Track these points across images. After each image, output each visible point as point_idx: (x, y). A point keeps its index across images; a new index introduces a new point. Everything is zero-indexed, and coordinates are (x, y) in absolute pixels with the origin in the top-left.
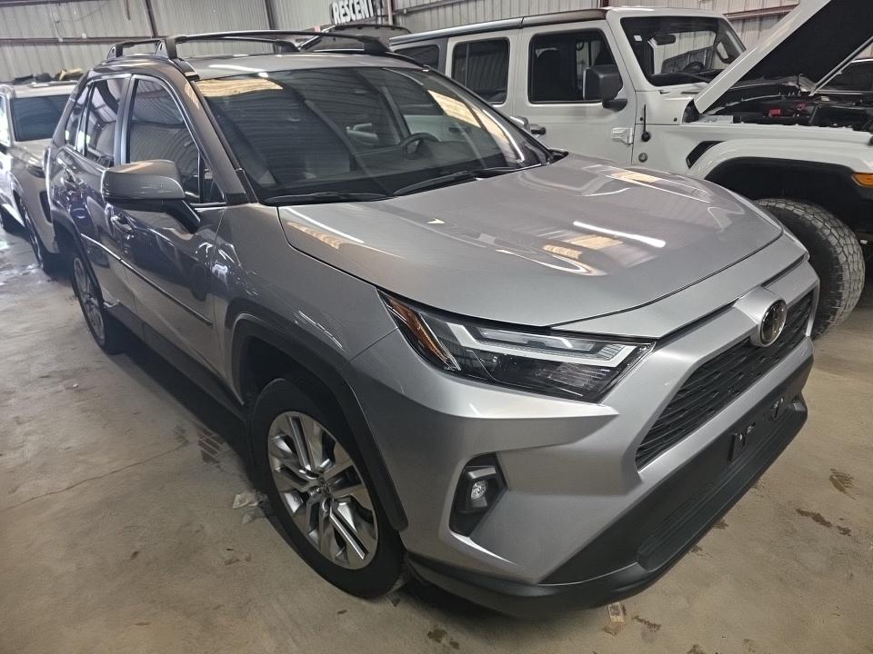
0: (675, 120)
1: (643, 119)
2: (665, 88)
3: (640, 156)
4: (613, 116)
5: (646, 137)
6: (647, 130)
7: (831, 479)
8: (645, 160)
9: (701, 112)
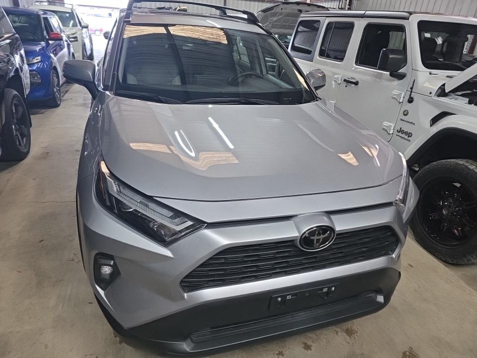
0: (430, 93)
1: (412, 88)
2: (433, 71)
3: (404, 111)
4: (396, 82)
5: (411, 100)
6: (412, 96)
7: (404, 353)
8: (407, 115)
9: (447, 91)
